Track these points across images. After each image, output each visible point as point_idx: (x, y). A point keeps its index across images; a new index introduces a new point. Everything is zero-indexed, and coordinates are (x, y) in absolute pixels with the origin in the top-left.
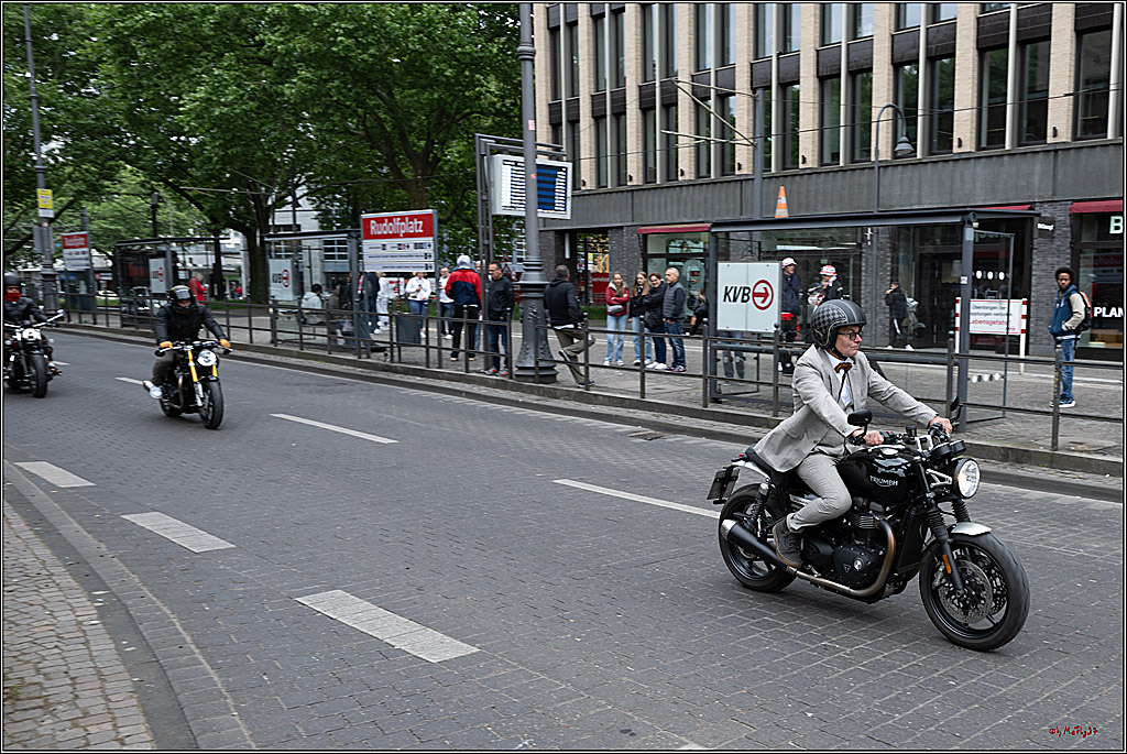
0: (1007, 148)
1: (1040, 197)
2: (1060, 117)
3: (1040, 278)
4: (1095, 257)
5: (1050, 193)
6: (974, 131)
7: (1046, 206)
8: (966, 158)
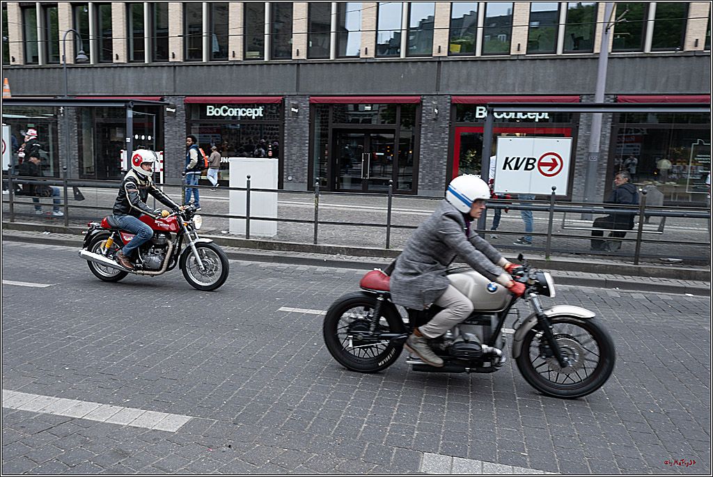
0: (146, 62)
1: (167, 93)
2: (176, 47)
3: (169, 139)
4: (200, 128)
5: (173, 90)
6: (126, 50)
7: (170, 97)
8: (121, 66)
